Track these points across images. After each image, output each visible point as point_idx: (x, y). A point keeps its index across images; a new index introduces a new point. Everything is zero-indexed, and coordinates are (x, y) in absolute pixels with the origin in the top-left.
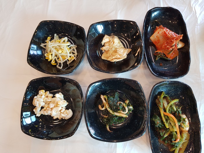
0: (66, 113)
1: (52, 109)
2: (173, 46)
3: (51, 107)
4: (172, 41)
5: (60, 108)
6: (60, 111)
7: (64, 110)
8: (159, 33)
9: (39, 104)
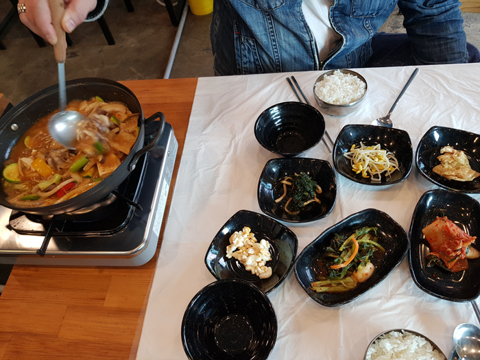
0: (265, 269)
1: (249, 255)
2: (457, 251)
3: (249, 252)
4: (457, 243)
5: (259, 260)
6: (258, 263)
7: (263, 263)
8: (437, 225)
9: (238, 243)
